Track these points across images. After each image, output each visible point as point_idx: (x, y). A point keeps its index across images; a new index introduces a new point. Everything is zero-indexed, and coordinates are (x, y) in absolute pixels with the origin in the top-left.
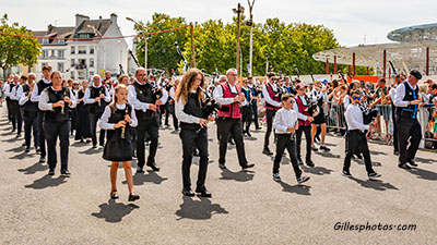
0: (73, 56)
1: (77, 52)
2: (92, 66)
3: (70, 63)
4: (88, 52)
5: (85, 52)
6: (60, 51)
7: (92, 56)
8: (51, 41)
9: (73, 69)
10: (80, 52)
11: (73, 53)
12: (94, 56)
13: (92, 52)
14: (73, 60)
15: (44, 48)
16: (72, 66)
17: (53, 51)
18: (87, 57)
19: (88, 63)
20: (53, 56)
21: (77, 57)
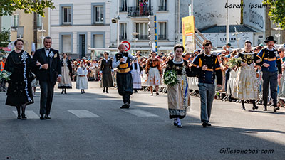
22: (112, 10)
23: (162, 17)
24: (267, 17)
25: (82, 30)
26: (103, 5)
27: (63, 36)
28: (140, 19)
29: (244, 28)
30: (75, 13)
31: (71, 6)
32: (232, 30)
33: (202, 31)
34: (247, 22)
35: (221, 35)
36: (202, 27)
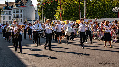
0: (14, 14)
1: (16, 12)
2: (21, 17)
3: (13, 16)
4: (20, 12)
5: (19, 12)
6: (9, 12)
7: (21, 13)
8: (6, 8)
9: (14, 18)
10: (17, 12)
11: (14, 12)
12: (22, 13)
13: (21, 12)
14: (14, 15)
15: (4, 11)
16: (14, 17)
17: (7, 12)
18: (20, 14)
19: (20, 16)
20: (7, 14)
21: (16, 14)
22: (12, 17)
23: (21, 18)
24: (39, 19)
25: (7, 21)
26: (11, 16)
27: (4, 22)
28: (17, 19)
29: (35, 20)
30: (6, 18)
31: (5, 17)
32: (33, 20)
33: (28, 21)
34: (36, 19)
35: (31, 22)
36: (28, 20)
